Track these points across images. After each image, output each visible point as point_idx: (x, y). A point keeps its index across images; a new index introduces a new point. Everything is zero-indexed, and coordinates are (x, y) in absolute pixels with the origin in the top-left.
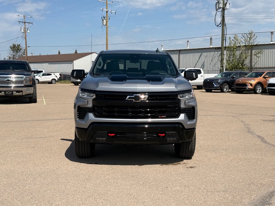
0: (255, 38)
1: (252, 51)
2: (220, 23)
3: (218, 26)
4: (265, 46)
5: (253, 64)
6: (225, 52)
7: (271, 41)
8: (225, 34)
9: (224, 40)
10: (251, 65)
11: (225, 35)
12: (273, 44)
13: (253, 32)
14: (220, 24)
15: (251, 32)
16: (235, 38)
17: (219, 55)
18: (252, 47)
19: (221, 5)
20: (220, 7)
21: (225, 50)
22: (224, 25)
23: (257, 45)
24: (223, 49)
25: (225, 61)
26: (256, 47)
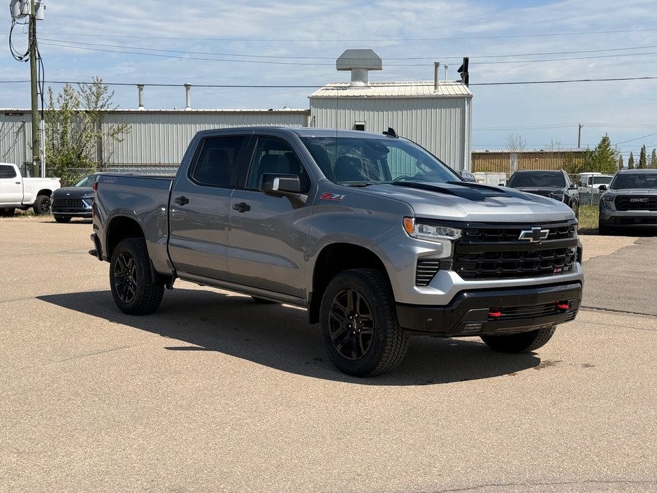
0: (107, 95)
1: (101, 126)
2: (27, 53)
3: (21, 58)
4: (130, 116)
5: (105, 155)
6: (43, 125)
7: (140, 106)
8: (41, 80)
9: (39, 96)
10: (101, 158)
11: (41, 84)
12: (142, 112)
13: (101, 80)
14: (26, 55)
15: (98, 80)
16: (66, 91)
17: (16, 130)
18: (100, 116)
19: (28, 9)
20: (26, 13)
21: (42, 119)
22: (36, 59)
23: (113, 113)
24: (37, 117)
25: (43, 147)
26: (111, 116)
